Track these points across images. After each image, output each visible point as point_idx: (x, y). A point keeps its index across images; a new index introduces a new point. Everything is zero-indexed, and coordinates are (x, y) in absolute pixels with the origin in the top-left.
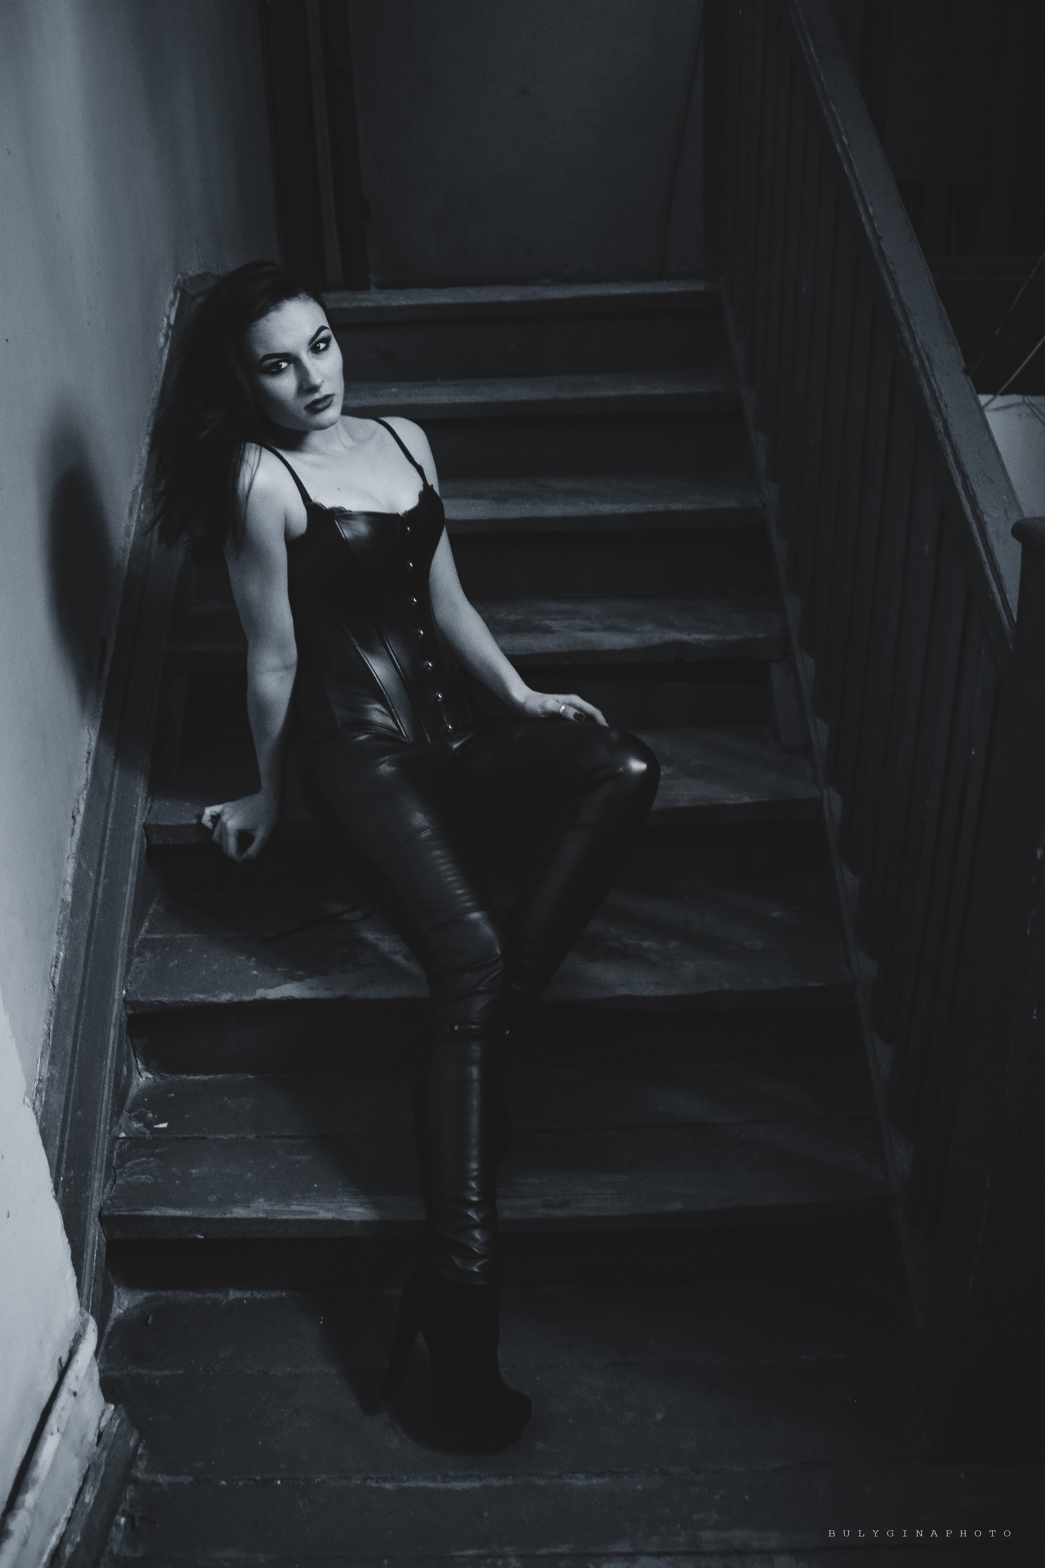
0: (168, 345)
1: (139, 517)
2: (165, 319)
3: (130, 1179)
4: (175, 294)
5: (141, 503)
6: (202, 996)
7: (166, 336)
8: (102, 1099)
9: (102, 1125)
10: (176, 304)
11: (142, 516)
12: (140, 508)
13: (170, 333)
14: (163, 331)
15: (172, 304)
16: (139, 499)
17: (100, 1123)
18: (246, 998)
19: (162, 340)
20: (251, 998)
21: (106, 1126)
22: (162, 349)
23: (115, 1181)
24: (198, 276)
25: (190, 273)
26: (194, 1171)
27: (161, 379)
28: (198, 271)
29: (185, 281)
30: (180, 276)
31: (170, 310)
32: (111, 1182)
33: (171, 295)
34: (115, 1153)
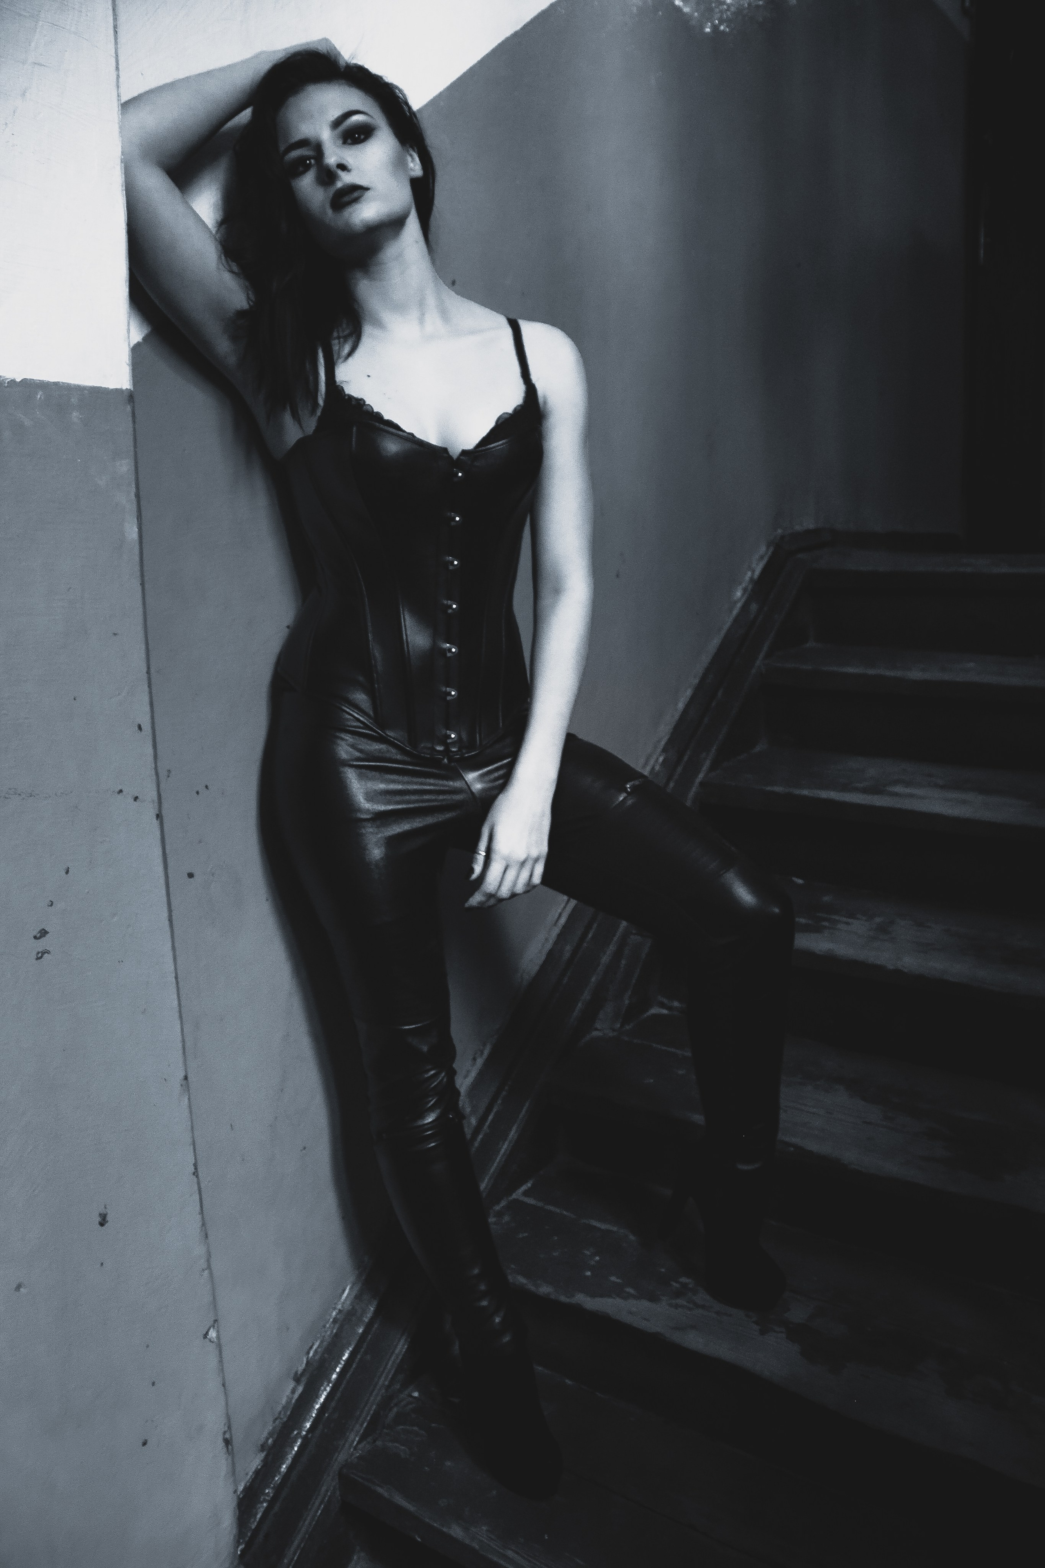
0: (743, 600)
1: (653, 768)
2: (749, 573)
3: (390, 1444)
4: (767, 550)
6: (523, 1281)
7: (745, 590)
8: (393, 1352)
9: (383, 1379)
10: (766, 559)
11: (657, 768)
13: (750, 587)
14: (744, 585)
15: (762, 558)
16: (659, 750)
17: (381, 1375)
18: (563, 1299)
19: (739, 594)
20: (568, 1300)
21: (385, 1380)
22: (736, 602)
23: (375, 1441)
24: (808, 532)
25: (798, 528)
26: (448, 1463)
27: (723, 632)
28: (811, 526)
29: (782, 537)
30: (780, 531)
31: (757, 564)
32: (369, 1439)
33: (763, 549)
34: (395, 1410)
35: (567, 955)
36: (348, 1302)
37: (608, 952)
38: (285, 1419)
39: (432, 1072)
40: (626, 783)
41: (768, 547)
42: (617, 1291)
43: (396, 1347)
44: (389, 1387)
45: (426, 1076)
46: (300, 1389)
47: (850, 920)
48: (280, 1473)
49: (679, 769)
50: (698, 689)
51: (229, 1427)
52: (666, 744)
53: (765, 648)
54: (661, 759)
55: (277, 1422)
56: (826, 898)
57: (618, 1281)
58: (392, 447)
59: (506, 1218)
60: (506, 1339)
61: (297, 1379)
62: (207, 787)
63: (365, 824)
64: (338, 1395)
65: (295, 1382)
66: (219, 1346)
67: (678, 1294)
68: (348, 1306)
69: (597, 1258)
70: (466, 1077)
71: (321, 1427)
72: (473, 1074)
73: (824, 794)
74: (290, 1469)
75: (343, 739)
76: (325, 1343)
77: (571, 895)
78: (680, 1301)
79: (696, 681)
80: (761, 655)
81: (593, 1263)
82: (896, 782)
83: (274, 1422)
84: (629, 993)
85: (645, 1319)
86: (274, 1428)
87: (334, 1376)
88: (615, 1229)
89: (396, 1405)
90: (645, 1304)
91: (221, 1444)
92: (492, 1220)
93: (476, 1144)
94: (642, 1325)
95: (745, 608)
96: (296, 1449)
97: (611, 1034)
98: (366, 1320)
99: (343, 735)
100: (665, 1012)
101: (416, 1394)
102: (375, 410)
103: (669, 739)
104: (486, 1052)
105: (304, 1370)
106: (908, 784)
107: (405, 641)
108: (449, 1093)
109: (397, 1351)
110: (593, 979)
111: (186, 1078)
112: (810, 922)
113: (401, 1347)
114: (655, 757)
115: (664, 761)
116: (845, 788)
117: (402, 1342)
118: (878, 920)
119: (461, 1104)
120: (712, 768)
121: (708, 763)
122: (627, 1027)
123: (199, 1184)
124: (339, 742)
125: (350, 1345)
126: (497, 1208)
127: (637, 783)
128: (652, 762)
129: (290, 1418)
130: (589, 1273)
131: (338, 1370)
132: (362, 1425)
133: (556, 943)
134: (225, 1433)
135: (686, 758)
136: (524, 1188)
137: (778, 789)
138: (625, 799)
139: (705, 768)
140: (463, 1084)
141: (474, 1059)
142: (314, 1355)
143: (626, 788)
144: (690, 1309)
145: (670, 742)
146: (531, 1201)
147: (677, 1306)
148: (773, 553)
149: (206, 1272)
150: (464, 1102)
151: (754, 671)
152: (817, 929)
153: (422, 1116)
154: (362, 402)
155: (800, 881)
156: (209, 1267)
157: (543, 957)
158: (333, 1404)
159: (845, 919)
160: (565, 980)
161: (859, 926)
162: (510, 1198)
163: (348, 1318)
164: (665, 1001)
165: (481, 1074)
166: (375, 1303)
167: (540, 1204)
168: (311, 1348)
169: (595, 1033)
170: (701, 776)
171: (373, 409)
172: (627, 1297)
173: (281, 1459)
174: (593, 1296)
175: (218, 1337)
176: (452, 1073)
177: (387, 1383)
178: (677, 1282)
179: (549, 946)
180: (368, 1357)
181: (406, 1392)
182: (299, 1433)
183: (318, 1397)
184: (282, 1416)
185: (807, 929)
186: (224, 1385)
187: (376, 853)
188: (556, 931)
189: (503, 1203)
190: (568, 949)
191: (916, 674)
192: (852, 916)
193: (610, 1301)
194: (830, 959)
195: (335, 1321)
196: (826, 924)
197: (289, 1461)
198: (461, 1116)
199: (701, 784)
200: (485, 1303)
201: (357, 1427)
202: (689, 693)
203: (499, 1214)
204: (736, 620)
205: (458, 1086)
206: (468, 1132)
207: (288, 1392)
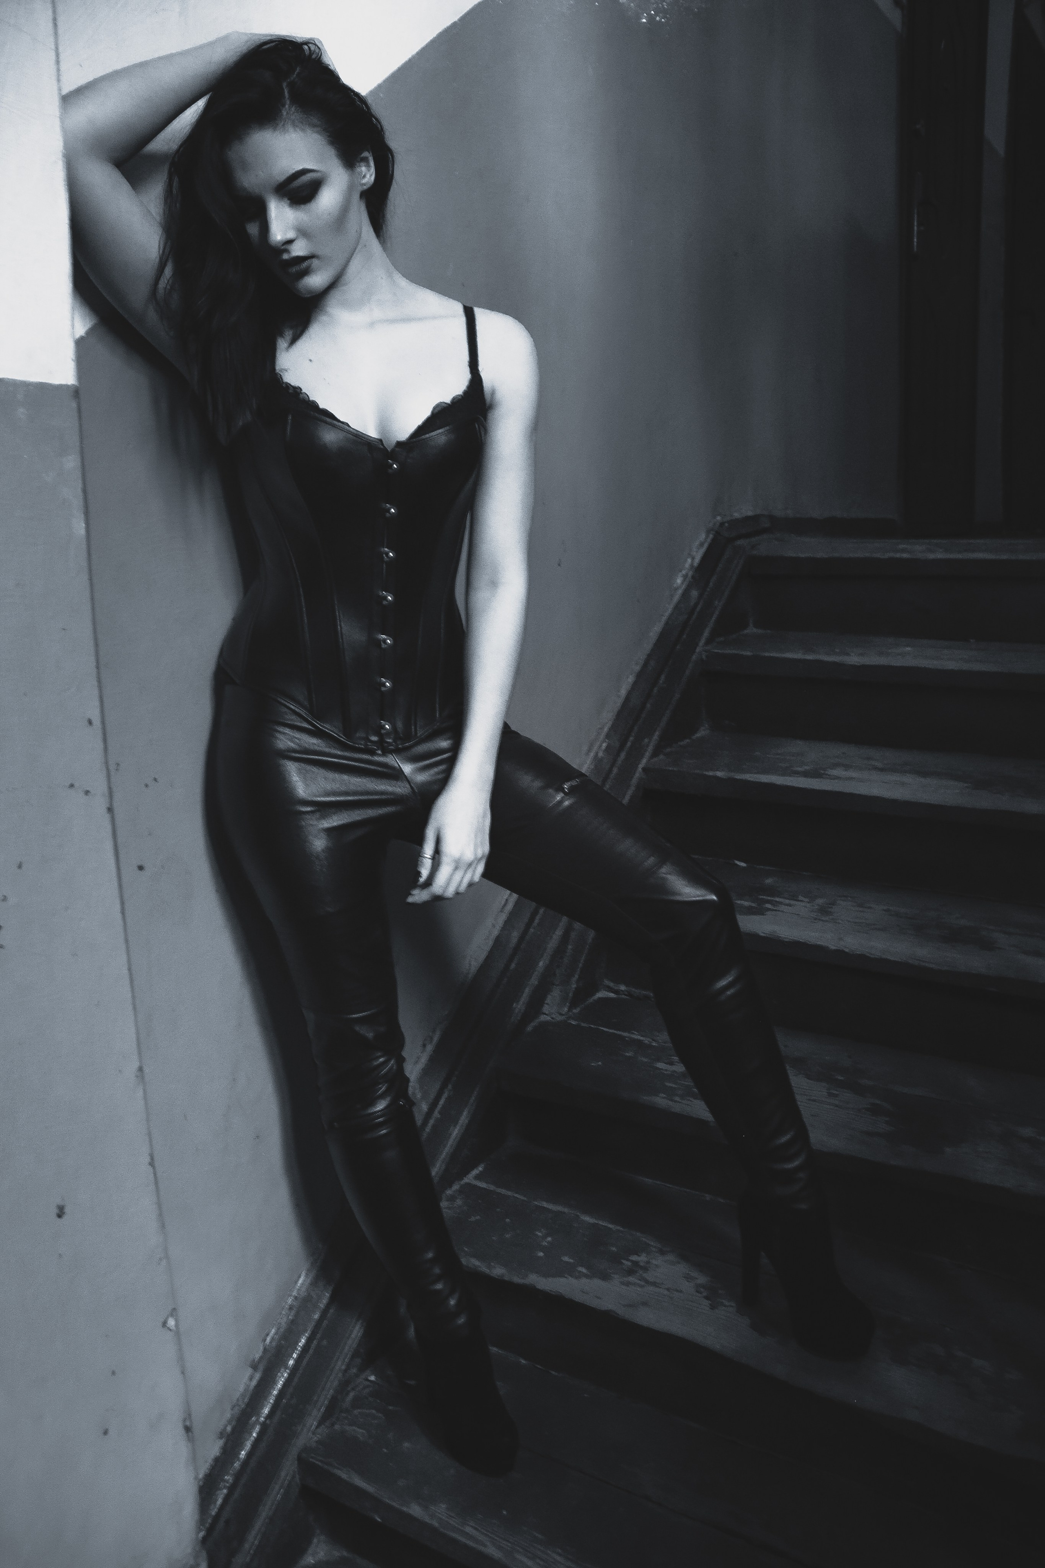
0: (684, 587)
1: (597, 753)
2: (689, 560)
3: (347, 1428)
4: (707, 537)
5: (604, 741)
6: (477, 1263)
7: (685, 577)
8: (349, 1337)
9: (339, 1363)
10: (706, 545)
11: (601, 754)
12: (600, 746)
13: (690, 574)
14: (684, 572)
15: (702, 544)
16: (602, 737)
17: (338, 1360)
18: (517, 1280)
19: (679, 581)
20: (521, 1282)
21: (342, 1365)
22: (676, 589)
23: (333, 1425)
24: (747, 519)
25: (737, 515)
26: (406, 1445)
27: (664, 619)
28: (750, 513)
29: (722, 524)
30: (719, 518)
31: (697, 552)
32: (328, 1423)
33: (703, 536)
34: (352, 1394)
35: (514, 940)
36: (304, 1289)
37: (554, 937)
38: (243, 1406)
39: (381, 1060)
40: (564, 783)
41: (708, 532)
42: (568, 1271)
43: (352, 1331)
44: (346, 1371)
45: (375, 1063)
46: (258, 1376)
47: (792, 902)
48: (239, 1459)
49: (623, 755)
50: (639, 675)
51: (190, 1415)
52: (610, 730)
53: (706, 633)
54: (604, 745)
55: (237, 1408)
56: (769, 881)
57: (571, 1261)
58: (329, 437)
59: (459, 1202)
60: (461, 1321)
61: (254, 1366)
62: (155, 779)
63: (308, 816)
64: (296, 1380)
65: (252, 1369)
66: (177, 1333)
67: (630, 1272)
68: (303, 1294)
69: (549, 1239)
70: (416, 1062)
71: (279, 1413)
72: (424, 1060)
73: (765, 778)
74: (249, 1455)
75: (280, 732)
76: (282, 1330)
77: (512, 889)
78: (631, 1279)
79: (637, 668)
80: (703, 641)
81: (545, 1243)
82: (835, 766)
83: (232, 1409)
84: (577, 976)
85: (598, 1298)
86: (232, 1415)
87: (291, 1362)
88: (566, 1210)
89: (353, 1389)
90: (597, 1282)
91: (181, 1431)
92: (444, 1204)
93: (428, 1129)
94: (594, 1303)
95: (686, 594)
96: (254, 1435)
97: (559, 1018)
98: (322, 1306)
99: (281, 729)
100: (612, 995)
101: (372, 1378)
102: (311, 399)
103: (613, 726)
104: (436, 1039)
105: (261, 1358)
106: (847, 767)
107: (340, 632)
108: (399, 1081)
109: (353, 1336)
110: (541, 964)
111: (140, 1069)
112: (753, 905)
113: (356, 1331)
114: (598, 743)
115: (607, 747)
116: (786, 772)
117: (357, 1328)
118: (820, 901)
119: (410, 1091)
120: (655, 754)
121: (650, 749)
122: (574, 1011)
123: (155, 1174)
124: (278, 735)
125: (306, 1331)
126: (449, 1192)
127: (574, 783)
128: (595, 748)
129: (248, 1405)
130: (541, 1254)
131: (295, 1356)
132: (319, 1410)
133: (503, 929)
134: (185, 1420)
135: (629, 744)
136: (475, 1172)
137: (719, 774)
138: (560, 800)
139: (647, 755)
140: (413, 1070)
141: (424, 1046)
142: (271, 1342)
143: (564, 788)
144: (642, 1286)
145: (613, 728)
146: (483, 1185)
147: (628, 1284)
148: (713, 540)
149: (164, 1262)
150: (414, 1089)
151: (694, 657)
152: (760, 911)
153: (373, 1103)
154: (299, 391)
155: (743, 864)
156: (167, 1257)
157: (491, 943)
158: (291, 1390)
159: (787, 901)
160: (513, 966)
161: (802, 907)
162: (463, 1182)
163: (305, 1303)
164: (611, 984)
165: (432, 1060)
166: (330, 1289)
167: (492, 1187)
168: (267, 1335)
169: (543, 1018)
170: (644, 761)
171: (309, 398)
172: (581, 1275)
173: (239, 1446)
174: (546, 1275)
175: (177, 1325)
176: (401, 1061)
177: (343, 1367)
178: (628, 1260)
179: (496, 932)
180: (325, 1342)
181: (363, 1376)
182: (257, 1420)
183: (275, 1383)
184: (240, 1403)
185: (750, 911)
186: (183, 1373)
187: (319, 844)
188: (503, 917)
189: (456, 1187)
190: (515, 935)
191: (854, 659)
192: (794, 897)
193: (562, 1280)
194: (772, 941)
195: (291, 1308)
196: (768, 906)
197: (248, 1445)
198: (411, 1103)
199: (644, 769)
200: (439, 1286)
201: (315, 1412)
202: (631, 679)
203: (452, 1199)
204: (676, 607)
205: (407, 1074)
206: (419, 1119)
207: (245, 1379)
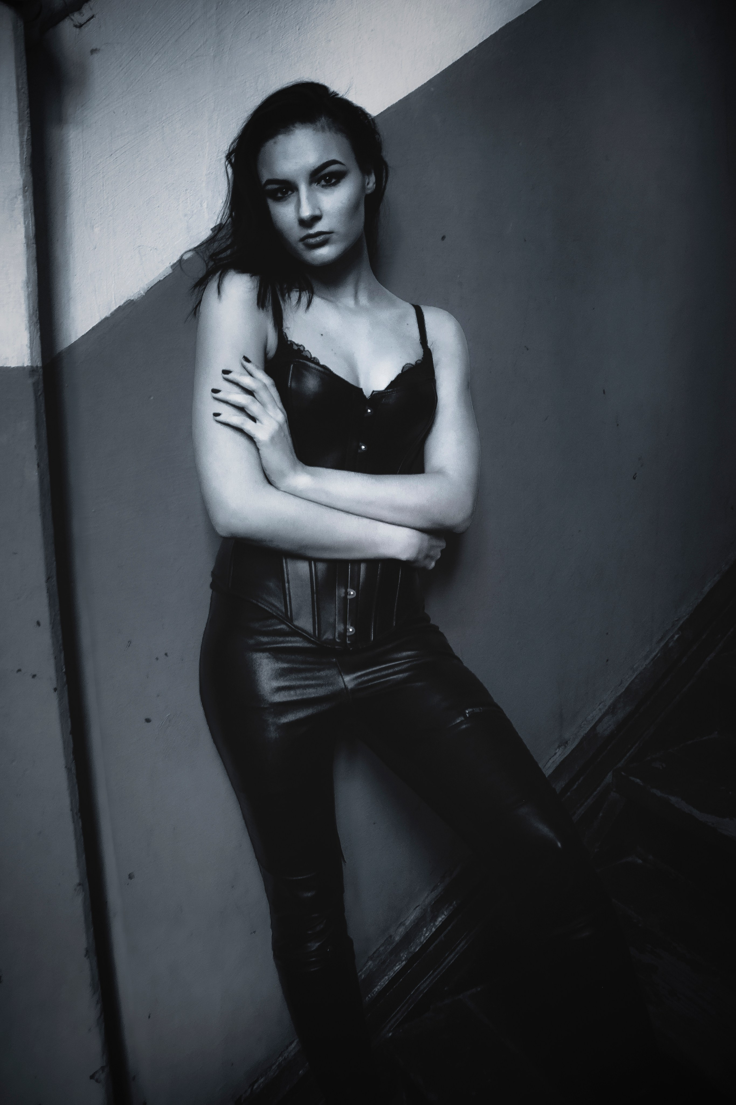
40: (467, 709)
62: (166, 654)
70: (433, 891)
105: (247, 1097)
126: (440, 1004)
127: (477, 710)
138: (462, 721)
142: (257, 1088)
143: (466, 713)
154: (301, 347)
162: (456, 998)
187: (273, 734)
203: (439, 1010)
